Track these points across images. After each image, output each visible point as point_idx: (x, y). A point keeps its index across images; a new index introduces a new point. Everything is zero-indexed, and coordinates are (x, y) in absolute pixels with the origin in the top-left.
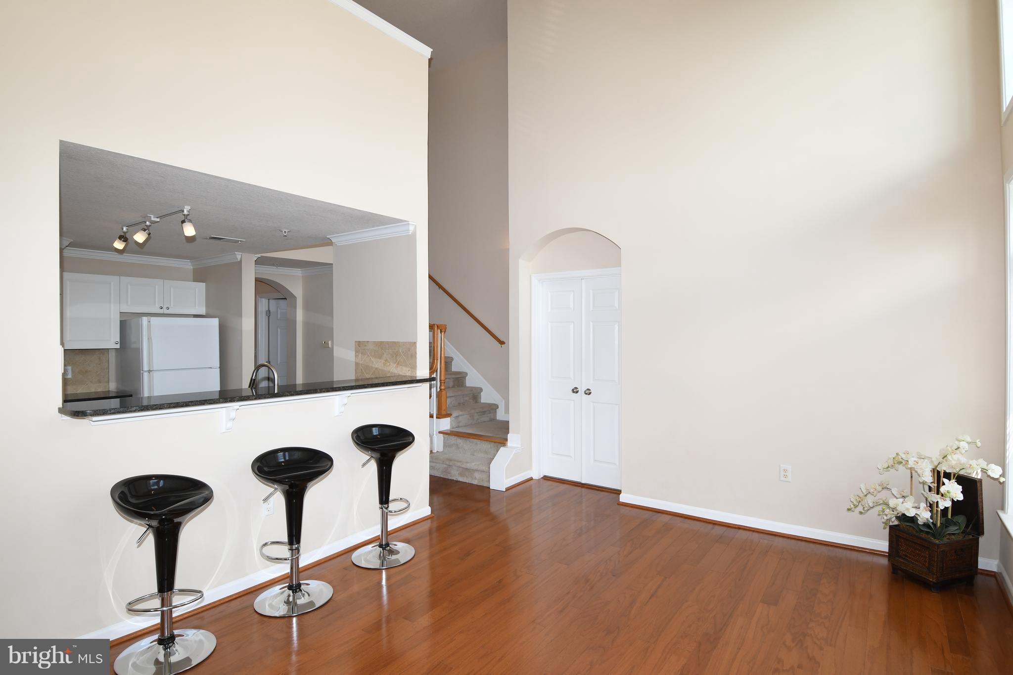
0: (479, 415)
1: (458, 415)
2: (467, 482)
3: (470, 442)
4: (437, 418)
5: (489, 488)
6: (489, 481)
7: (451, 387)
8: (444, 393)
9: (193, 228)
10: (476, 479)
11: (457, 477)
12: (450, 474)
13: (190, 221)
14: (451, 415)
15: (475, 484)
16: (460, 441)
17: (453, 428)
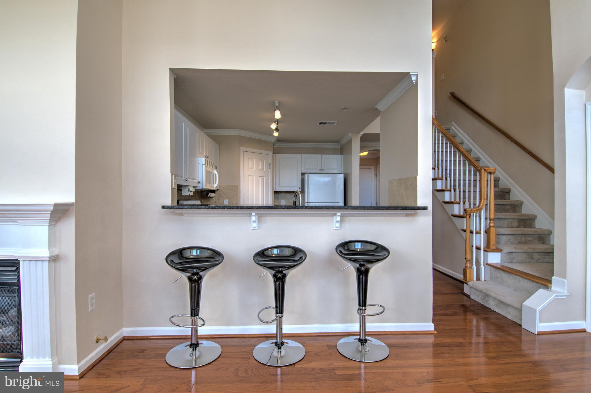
0: (540, 256)
1: (510, 251)
2: (502, 314)
3: (513, 278)
4: (484, 251)
5: (521, 326)
6: (521, 319)
7: (514, 226)
8: (493, 230)
9: (280, 113)
10: (510, 313)
11: (493, 308)
12: (487, 302)
13: (279, 110)
14: (502, 250)
15: (509, 318)
16: (505, 275)
17: (504, 263)
